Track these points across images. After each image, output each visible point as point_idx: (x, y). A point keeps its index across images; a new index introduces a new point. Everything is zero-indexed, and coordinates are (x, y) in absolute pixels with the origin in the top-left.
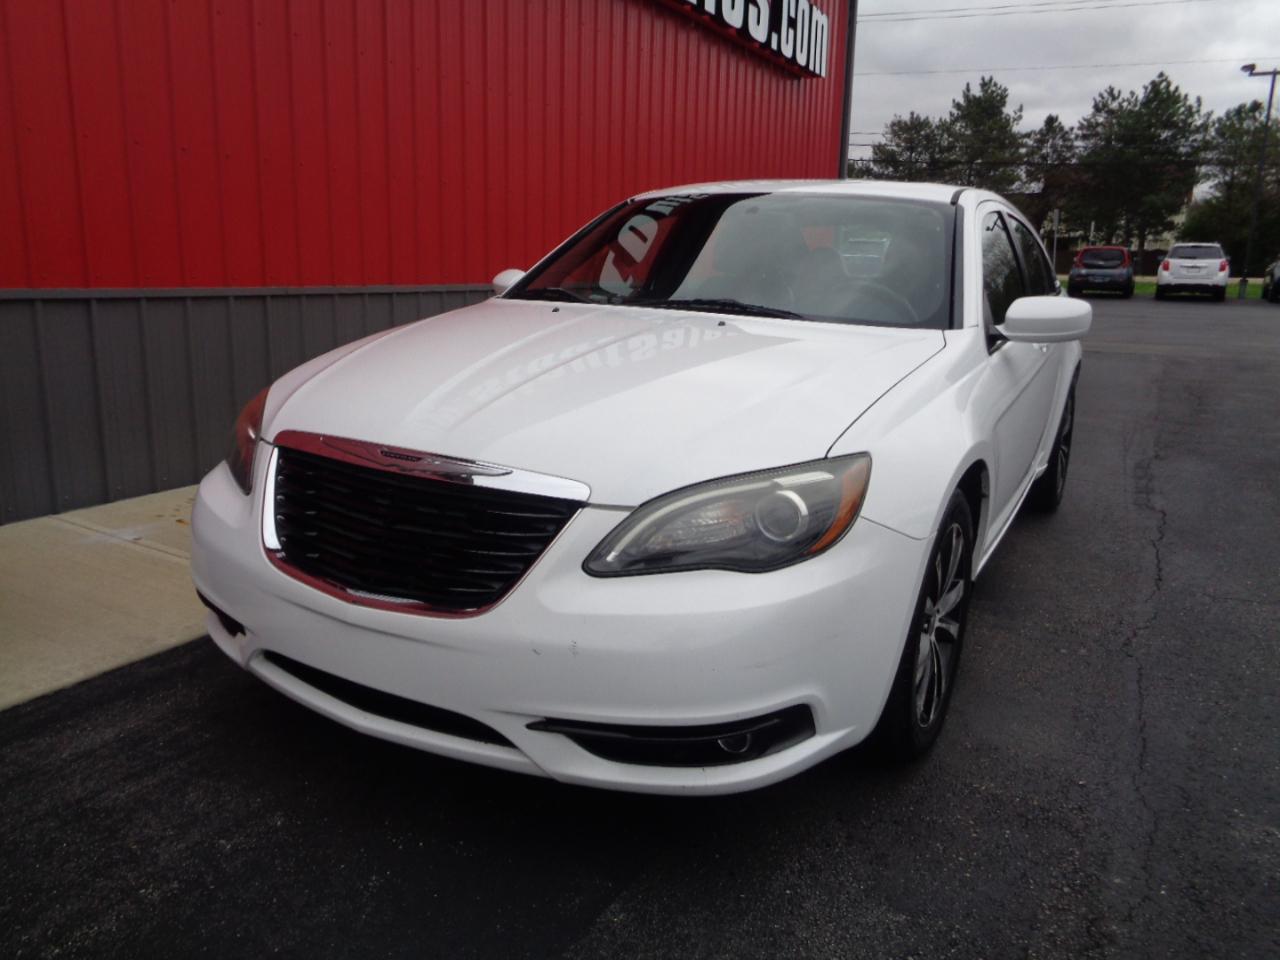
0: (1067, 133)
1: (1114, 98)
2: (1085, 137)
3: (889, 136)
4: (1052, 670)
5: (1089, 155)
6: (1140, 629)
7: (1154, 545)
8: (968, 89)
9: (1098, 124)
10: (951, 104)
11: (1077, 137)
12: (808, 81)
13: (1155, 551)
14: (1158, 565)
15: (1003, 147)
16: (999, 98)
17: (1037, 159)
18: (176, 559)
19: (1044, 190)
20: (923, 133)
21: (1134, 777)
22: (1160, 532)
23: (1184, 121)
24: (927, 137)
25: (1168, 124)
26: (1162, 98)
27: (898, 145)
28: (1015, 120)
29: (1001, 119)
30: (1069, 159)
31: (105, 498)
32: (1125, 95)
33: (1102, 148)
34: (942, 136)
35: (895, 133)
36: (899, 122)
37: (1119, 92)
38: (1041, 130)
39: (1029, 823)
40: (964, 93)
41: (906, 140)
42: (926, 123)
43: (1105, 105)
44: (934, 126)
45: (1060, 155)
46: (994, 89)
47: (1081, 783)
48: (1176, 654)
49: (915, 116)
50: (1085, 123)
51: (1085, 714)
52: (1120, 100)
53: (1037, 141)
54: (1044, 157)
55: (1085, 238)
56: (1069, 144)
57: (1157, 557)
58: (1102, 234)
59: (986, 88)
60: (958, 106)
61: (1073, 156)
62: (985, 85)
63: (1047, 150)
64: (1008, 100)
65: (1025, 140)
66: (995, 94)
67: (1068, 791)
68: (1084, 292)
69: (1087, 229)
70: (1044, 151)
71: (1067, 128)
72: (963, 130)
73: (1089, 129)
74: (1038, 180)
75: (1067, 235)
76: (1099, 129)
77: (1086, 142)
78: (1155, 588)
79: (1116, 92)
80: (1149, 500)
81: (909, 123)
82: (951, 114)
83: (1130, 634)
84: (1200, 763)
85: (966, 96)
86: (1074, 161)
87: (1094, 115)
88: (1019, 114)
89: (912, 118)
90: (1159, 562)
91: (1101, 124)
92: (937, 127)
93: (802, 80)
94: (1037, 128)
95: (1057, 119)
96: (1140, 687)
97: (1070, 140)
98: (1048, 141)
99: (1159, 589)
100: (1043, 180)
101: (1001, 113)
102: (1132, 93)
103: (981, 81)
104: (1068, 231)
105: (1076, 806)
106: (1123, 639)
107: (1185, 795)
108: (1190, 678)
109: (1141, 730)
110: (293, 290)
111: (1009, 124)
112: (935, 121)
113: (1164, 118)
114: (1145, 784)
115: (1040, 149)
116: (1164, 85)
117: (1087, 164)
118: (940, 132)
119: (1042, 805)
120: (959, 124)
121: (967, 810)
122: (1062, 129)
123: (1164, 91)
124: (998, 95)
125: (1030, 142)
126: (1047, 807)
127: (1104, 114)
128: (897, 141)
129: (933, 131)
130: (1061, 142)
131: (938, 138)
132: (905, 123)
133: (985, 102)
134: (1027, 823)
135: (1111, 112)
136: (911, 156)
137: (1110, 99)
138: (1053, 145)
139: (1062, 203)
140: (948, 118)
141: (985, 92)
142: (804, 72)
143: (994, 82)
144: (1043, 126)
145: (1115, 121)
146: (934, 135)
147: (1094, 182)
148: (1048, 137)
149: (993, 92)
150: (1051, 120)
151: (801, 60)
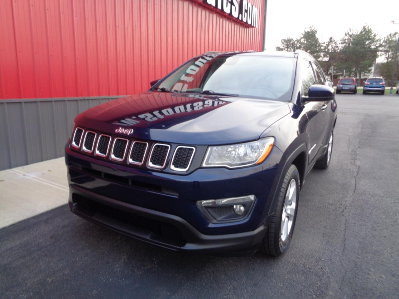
0: (336, 42)
2: (342, 43)
3: (281, 44)
4: (318, 220)
5: (343, 49)
6: (347, 206)
7: (355, 178)
9: (346, 39)
11: (339, 43)
12: (252, 29)
13: (355, 179)
14: (355, 184)
15: (316, 46)
17: (327, 50)
18: (46, 184)
19: (329, 60)
20: (291, 42)
21: (340, 258)
22: (357, 173)
23: (373, 38)
24: (292, 44)
25: (369, 39)
26: (366, 31)
27: (284, 46)
28: (319, 38)
29: (315, 38)
30: (336, 50)
31: (27, 163)
33: (347, 46)
34: (297, 43)
35: (283, 43)
36: (284, 40)
37: (353, 30)
38: (328, 42)
39: (305, 273)
41: (286, 45)
42: (292, 39)
43: (348, 33)
44: (294, 41)
45: (334, 49)
47: (323, 259)
48: (358, 215)
50: (342, 39)
51: (327, 235)
52: (353, 32)
53: (327, 45)
54: (329, 50)
55: (342, 75)
56: (337, 45)
57: (355, 182)
58: (348, 74)
59: (311, 28)
60: (302, 34)
61: (338, 49)
63: (330, 47)
64: (317, 32)
65: (323, 45)
66: (314, 31)
67: (318, 262)
68: (342, 92)
69: (342, 71)
71: (336, 41)
72: (304, 41)
73: (343, 41)
74: (327, 57)
75: (336, 74)
76: (347, 41)
77: (342, 45)
78: (354, 192)
80: (355, 162)
81: (287, 40)
83: (344, 208)
84: (361, 253)
85: (305, 31)
86: (338, 51)
87: (345, 36)
89: (288, 38)
90: (356, 183)
91: (348, 39)
92: (296, 41)
93: (250, 28)
95: (333, 38)
96: (345, 226)
97: (337, 44)
99: (355, 192)
100: (329, 57)
101: (315, 36)
104: (337, 73)
105: (320, 267)
106: (341, 210)
107: (356, 264)
108: (362, 223)
109: (344, 241)
110: (86, 98)
111: (318, 40)
112: (295, 39)
113: (367, 37)
114: (343, 260)
115: (328, 47)
116: (367, 26)
117: (343, 52)
119: (309, 267)
120: (302, 40)
121: (285, 268)
122: (334, 41)
123: (367, 29)
125: (325, 45)
126: (311, 267)
127: (348, 36)
128: (283, 45)
129: (294, 42)
130: (334, 45)
131: (296, 44)
132: (286, 40)
133: (311, 32)
134: (304, 273)
135: (350, 36)
137: (350, 31)
138: (332, 46)
139: (334, 64)
140: (299, 38)
141: (311, 29)
142: (251, 26)
143: (313, 27)
144: (328, 40)
145: (351, 38)
146: (295, 43)
147: (345, 57)
148: (330, 44)
149: (313, 30)
150: (331, 39)
151: (249, 22)
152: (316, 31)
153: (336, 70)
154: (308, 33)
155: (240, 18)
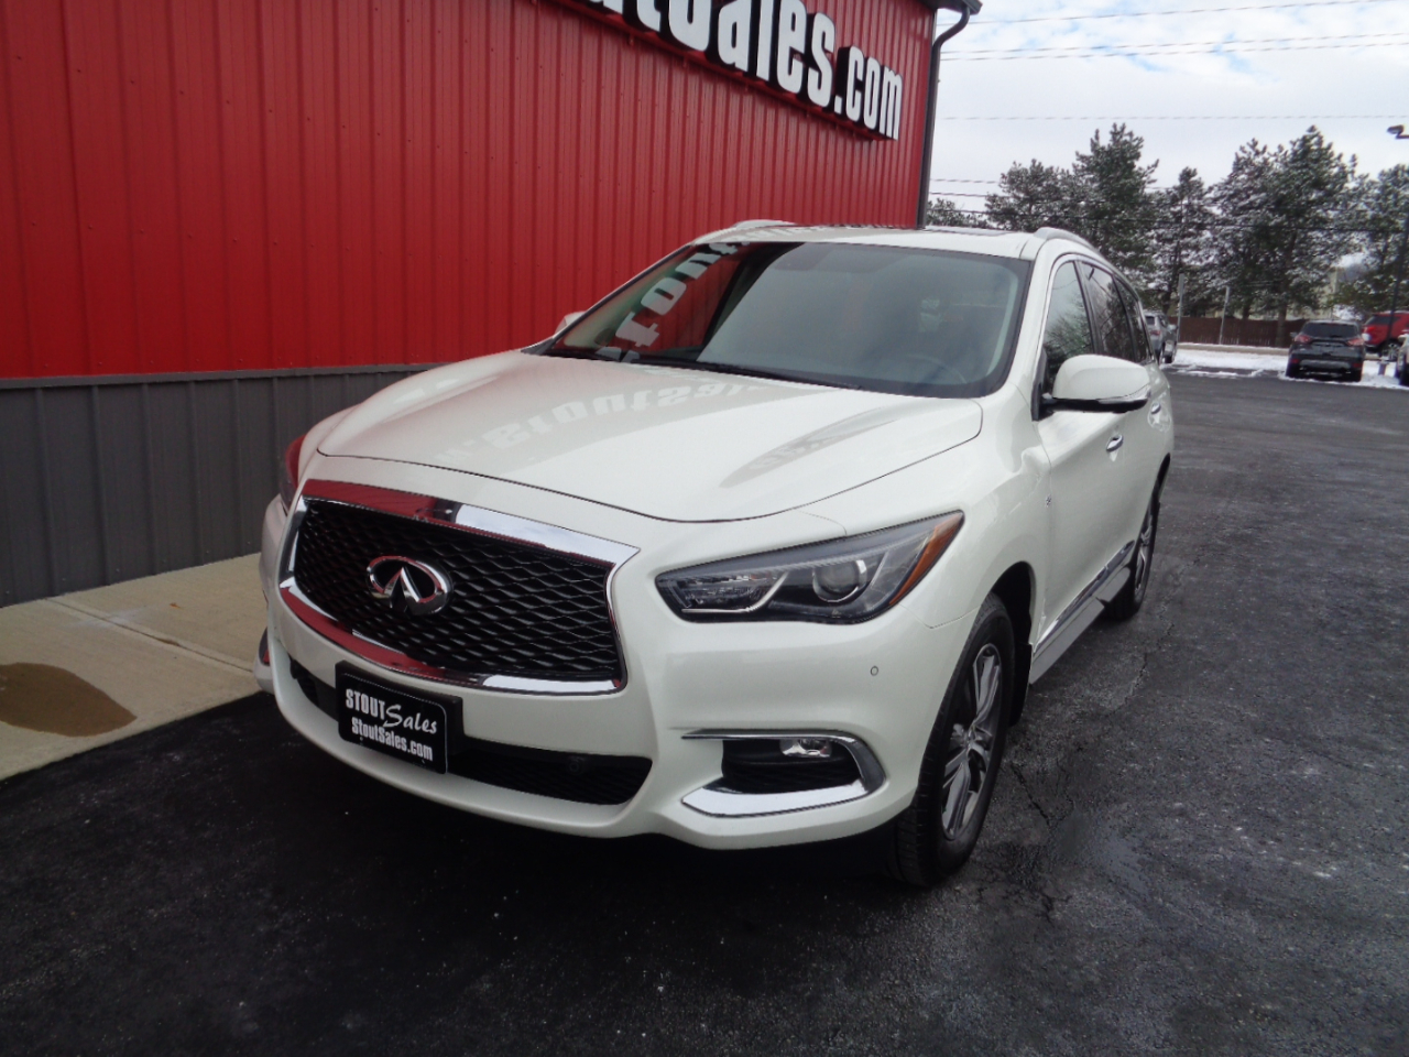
1: (1257, 153)
2: (1226, 195)
3: (1005, 187)
8: (1097, 137)
10: (1075, 155)
15: (1135, 204)
16: (1132, 149)
17: (1170, 217)
20: (1045, 183)
24: (1050, 186)
25: (1318, 184)
26: (1310, 156)
27: (1016, 197)
28: (1147, 176)
29: (1132, 174)
32: (1272, 149)
35: (1012, 182)
36: (1017, 171)
37: (1265, 149)
38: (1175, 188)
40: (1092, 141)
41: (1024, 192)
42: (1050, 172)
43: (1248, 160)
44: (1057, 178)
46: (1128, 138)
49: (1037, 164)
50: (1225, 182)
52: (1266, 155)
53: (1171, 199)
54: (1178, 216)
59: (1118, 137)
60: (1082, 158)
62: (1116, 134)
63: (1181, 207)
66: (1127, 145)
70: (1178, 209)
71: (1205, 186)
72: (1088, 184)
73: (1230, 188)
77: (1228, 200)
79: (1260, 147)
81: (1029, 172)
82: (1075, 166)
85: (1094, 145)
87: (1235, 172)
88: (1153, 170)
89: (1033, 166)
91: (1242, 182)
92: (1060, 180)
93: (874, 142)
94: (1171, 185)
95: (1194, 173)
98: (1183, 199)
101: (1133, 166)
102: (1281, 148)
103: (1113, 130)
111: (1140, 182)
112: (1058, 172)
113: (1314, 178)
116: (1315, 139)
118: (1063, 185)
120: (1083, 178)
122: (1199, 185)
123: (1315, 148)
124: (1131, 146)
127: (1246, 171)
128: (1014, 192)
129: (1056, 183)
130: (1197, 202)
131: (1061, 190)
132: (1026, 170)
133: (1117, 151)
135: (1256, 170)
136: (1030, 209)
137: (1253, 153)
140: (1072, 171)
141: (1114, 139)
142: (875, 135)
143: (1126, 131)
144: (1178, 181)
146: (1057, 188)
148: (1183, 194)
149: (1126, 142)
150: (1187, 175)
151: (870, 122)
154: (1105, 151)
155: (838, 109)
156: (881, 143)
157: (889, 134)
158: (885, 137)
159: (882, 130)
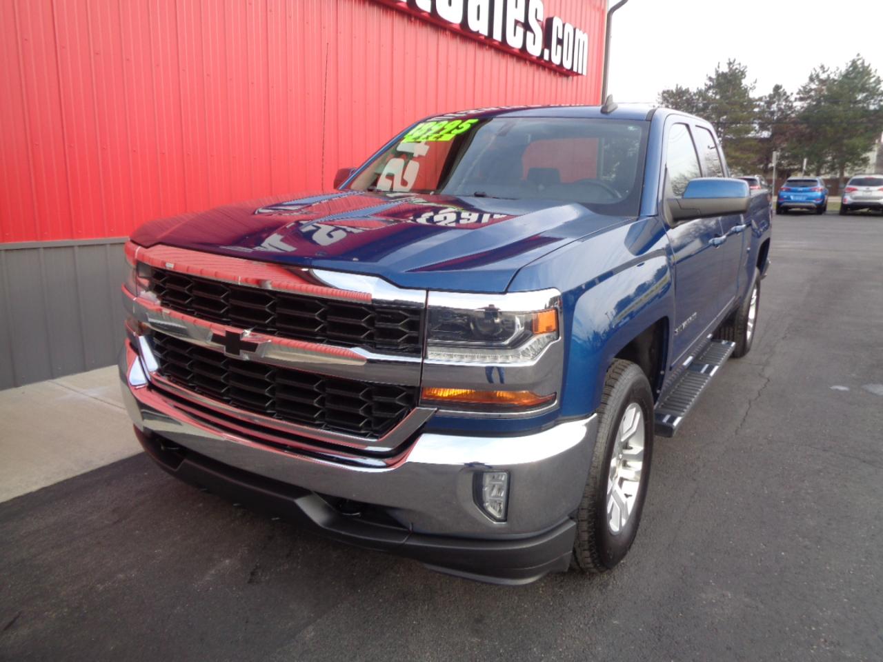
0: (788, 97)
1: (824, 72)
2: (801, 99)
3: (661, 100)
5: (804, 112)
6: (709, 461)
7: (750, 403)
8: (719, 67)
9: (811, 90)
10: (706, 78)
11: (796, 99)
13: (748, 407)
14: (745, 417)
15: (742, 107)
16: (740, 73)
17: (767, 115)
19: (772, 136)
20: (684, 98)
22: (759, 393)
23: (874, 88)
24: (687, 99)
25: (863, 89)
26: (858, 71)
28: (751, 88)
29: (741, 88)
30: (789, 114)
31: (83, 368)
32: (833, 69)
33: (816, 105)
34: (698, 99)
35: (665, 99)
36: (668, 91)
37: (828, 69)
38: (770, 96)
40: (716, 69)
41: (673, 103)
42: (687, 91)
43: (817, 76)
44: (692, 94)
45: (783, 112)
46: (738, 66)
49: (679, 87)
50: (802, 89)
52: (829, 72)
53: (766, 102)
54: (772, 113)
55: (800, 170)
56: (790, 104)
57: (747, 412)
58: (813, 166)
59: (731, 66)
60: (710, 79)
61: (792, 113)
62: (730, 64)
63: (774, 107)
64: (747, 74)
65: (758, 103)
66: (737, 71)
69: (802, 163)
70: (772, 110)
71: (788, 94)
72: (714, 95)
73: (805, 94)
74: (768, 130)
75: (789, 168)
76: (813, 93)
77: (803, 102)
78: (734, 434)
79: (826, 70)
80: (763, 369)
81: (674, 91)
82: (706, 85)
83: (701, 465)
85: (717, 72)
86: (793, 115)
87: (809, 84)
88: (753, 85)
89: (677, 88)
90: (747, 415)
91: (815, 90)
92: (695, 94)
94: (767, 94)
95: (781, 87)
97: (791, 102)
98: (774, 103)
99: (736, 434)
100: (771, 130)
101: (741, 84)
102: (839, 68)
103: (728, 62)
104: (789, 165)
106: (694, 469)
111: (746, 92)
112: (693, 90)
113: (860, 86)
115: (769, 107)
116: (860, 61)
117: (805, 117)
118: (697, 97)
120: (711, 91)
122: (785, 94)
123: (860, 66)
124: (740, 71)
125: (762, 103)
127: (817, 83)
128: (667, 104)
129: (692, 97)
130: (784, 103)
131: (695, 101)
132: (672, 91)
133: (731, 75)
135: (822, 82)
137: (821, 72)
138: (778, 105)
139: (784, 145)
140: (703, 88)
141: (731, 69)
143: (736, 63)
144: (771, 92)
145: (824, 88)
146: (693, 100)
147: (808, 130)
148: (775, 100)
149: (736, 69)
150: (777, 88)
151: (567, 65)
152: (743, 73)
153: (787, 158)
154: (724, 75)
155: (546, 57)
156: (575, 78)
157: (580, 72)
158: (577, 74)
159: (575, 70)
